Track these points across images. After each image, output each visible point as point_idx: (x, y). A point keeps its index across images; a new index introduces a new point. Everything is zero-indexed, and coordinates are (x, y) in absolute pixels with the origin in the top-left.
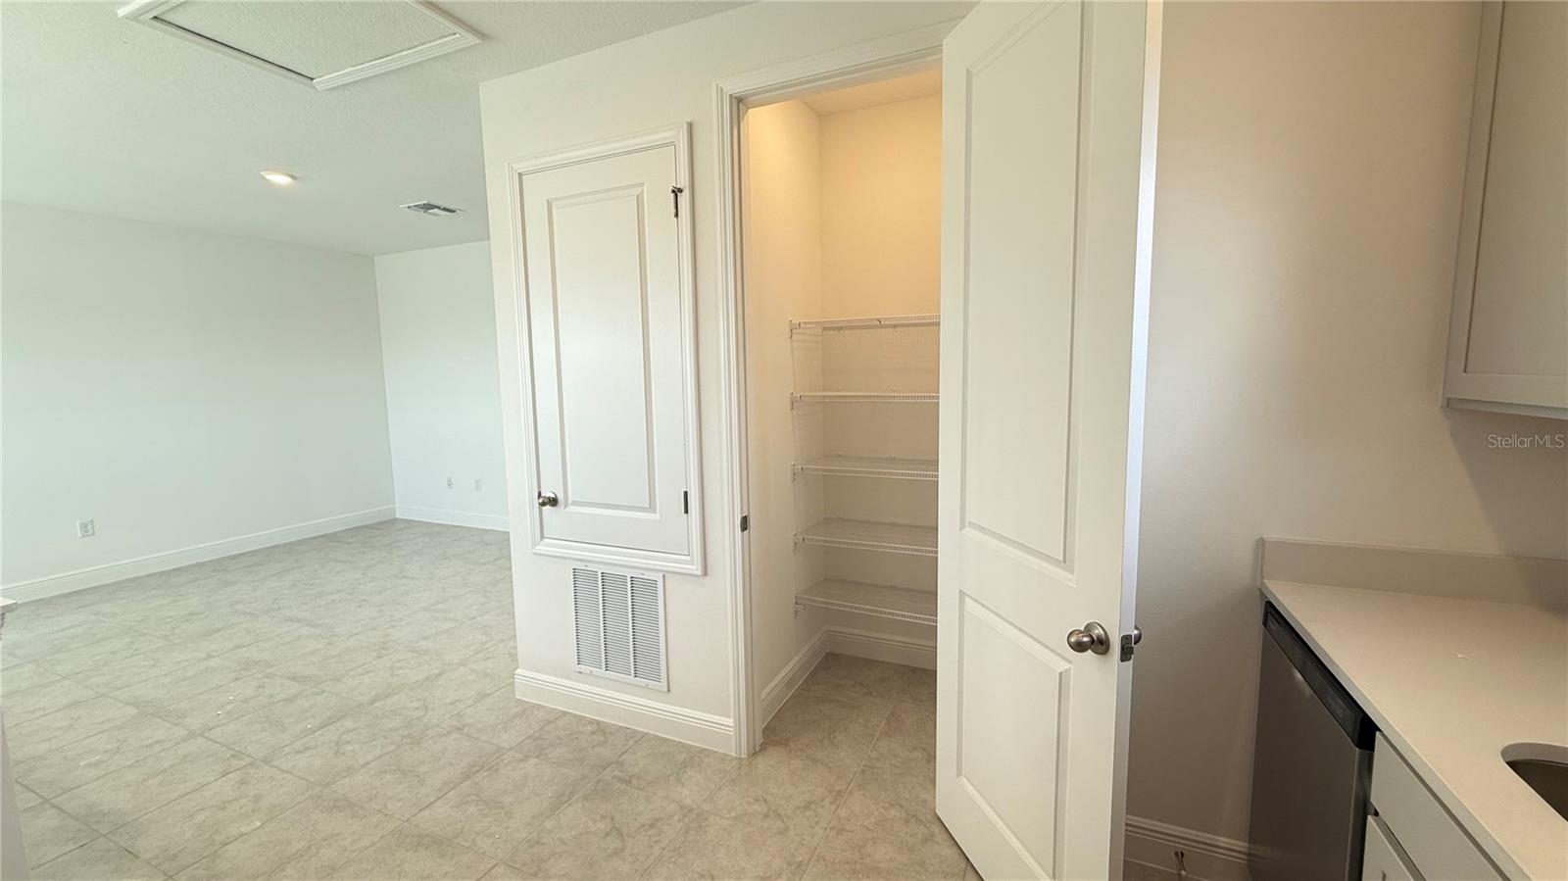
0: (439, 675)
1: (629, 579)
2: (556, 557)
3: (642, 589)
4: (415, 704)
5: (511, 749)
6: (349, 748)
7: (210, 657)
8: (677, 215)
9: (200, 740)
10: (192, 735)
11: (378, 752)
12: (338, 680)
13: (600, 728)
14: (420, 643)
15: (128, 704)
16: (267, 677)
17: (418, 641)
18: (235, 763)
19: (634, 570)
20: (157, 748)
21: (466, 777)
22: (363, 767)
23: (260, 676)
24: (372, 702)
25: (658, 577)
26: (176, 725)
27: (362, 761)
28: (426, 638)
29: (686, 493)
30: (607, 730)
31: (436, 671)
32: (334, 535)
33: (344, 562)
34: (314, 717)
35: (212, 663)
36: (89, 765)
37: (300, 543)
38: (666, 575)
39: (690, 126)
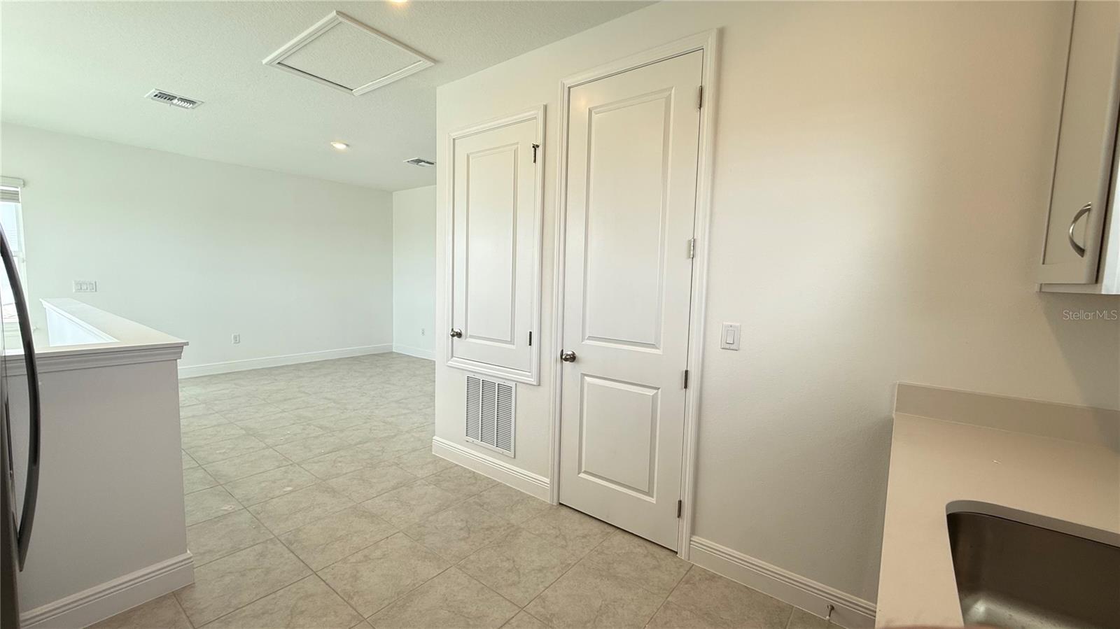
0: (395, 436)
1: (497, 385)
2: (459, 369)
3: (504, 392)
4: (378, 449)
5: (423, 479)
6: (340, 464)
7: (283, 411)
8: (535, 161)
9: (271, 449)
10: (268, 447)
11: (353, 469)
12: (342, 431)
13: (475, 476)
14: (388, 419)
15: (242, 428)
16: (307, 425)
17: (387, 417)
18: (285, 463)
19: (501, 380)
20: (251, 450)
21: (394, 488)
22: (344, 474)
23: (305, 424)
24: (356, 445)
25: (513, 385)
26: (261, 441)
27: (344, 472)
28: (392, 416)
29: (531, 333)
30: (478, 478)
31: (393, 434)
32: (358, 357)
33: (359, 372)
34: (326, 447)
35: (284, 415)
36: (220, 453)
37: (339, 360)
38: (518, 384)
39: (546, 107)
